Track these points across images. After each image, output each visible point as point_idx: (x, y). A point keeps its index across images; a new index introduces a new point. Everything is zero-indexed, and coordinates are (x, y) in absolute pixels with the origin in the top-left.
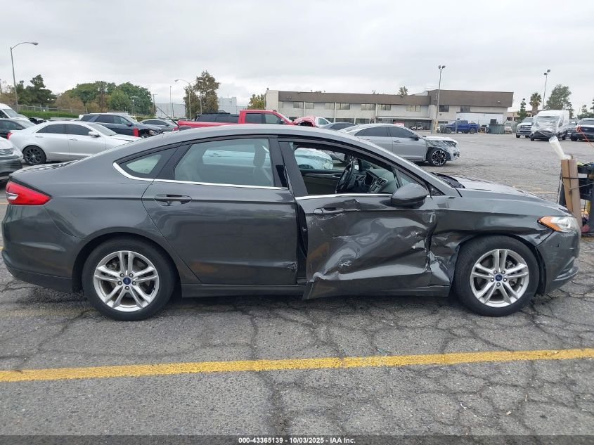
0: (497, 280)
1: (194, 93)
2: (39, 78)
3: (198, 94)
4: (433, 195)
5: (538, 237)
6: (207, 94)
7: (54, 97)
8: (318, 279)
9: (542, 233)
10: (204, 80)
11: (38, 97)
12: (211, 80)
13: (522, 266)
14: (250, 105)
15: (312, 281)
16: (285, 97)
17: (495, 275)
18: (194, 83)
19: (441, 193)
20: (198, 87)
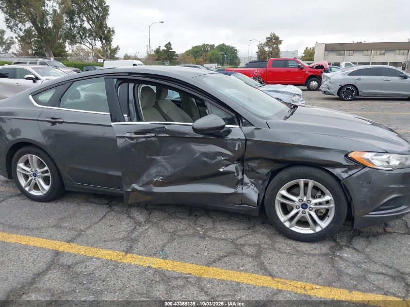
0: (303, 208)
1: (263, 49)
2: (169, 44)
3: (267, 49)
4: (245, 126)
5: (346, 172)
6: (273, 48)
7: (177, 55)
8: (134, 190)
9: (350, 168)
10: (272, 39)
11: (168, 56)
12: (277, 38)
13: (328, 197)
14: (303, 55)
15: (129, 190)
16: (330, 48)
17: (301, 203)
18: (264, 41)
19: (251, 124)
20: (267, 44)
